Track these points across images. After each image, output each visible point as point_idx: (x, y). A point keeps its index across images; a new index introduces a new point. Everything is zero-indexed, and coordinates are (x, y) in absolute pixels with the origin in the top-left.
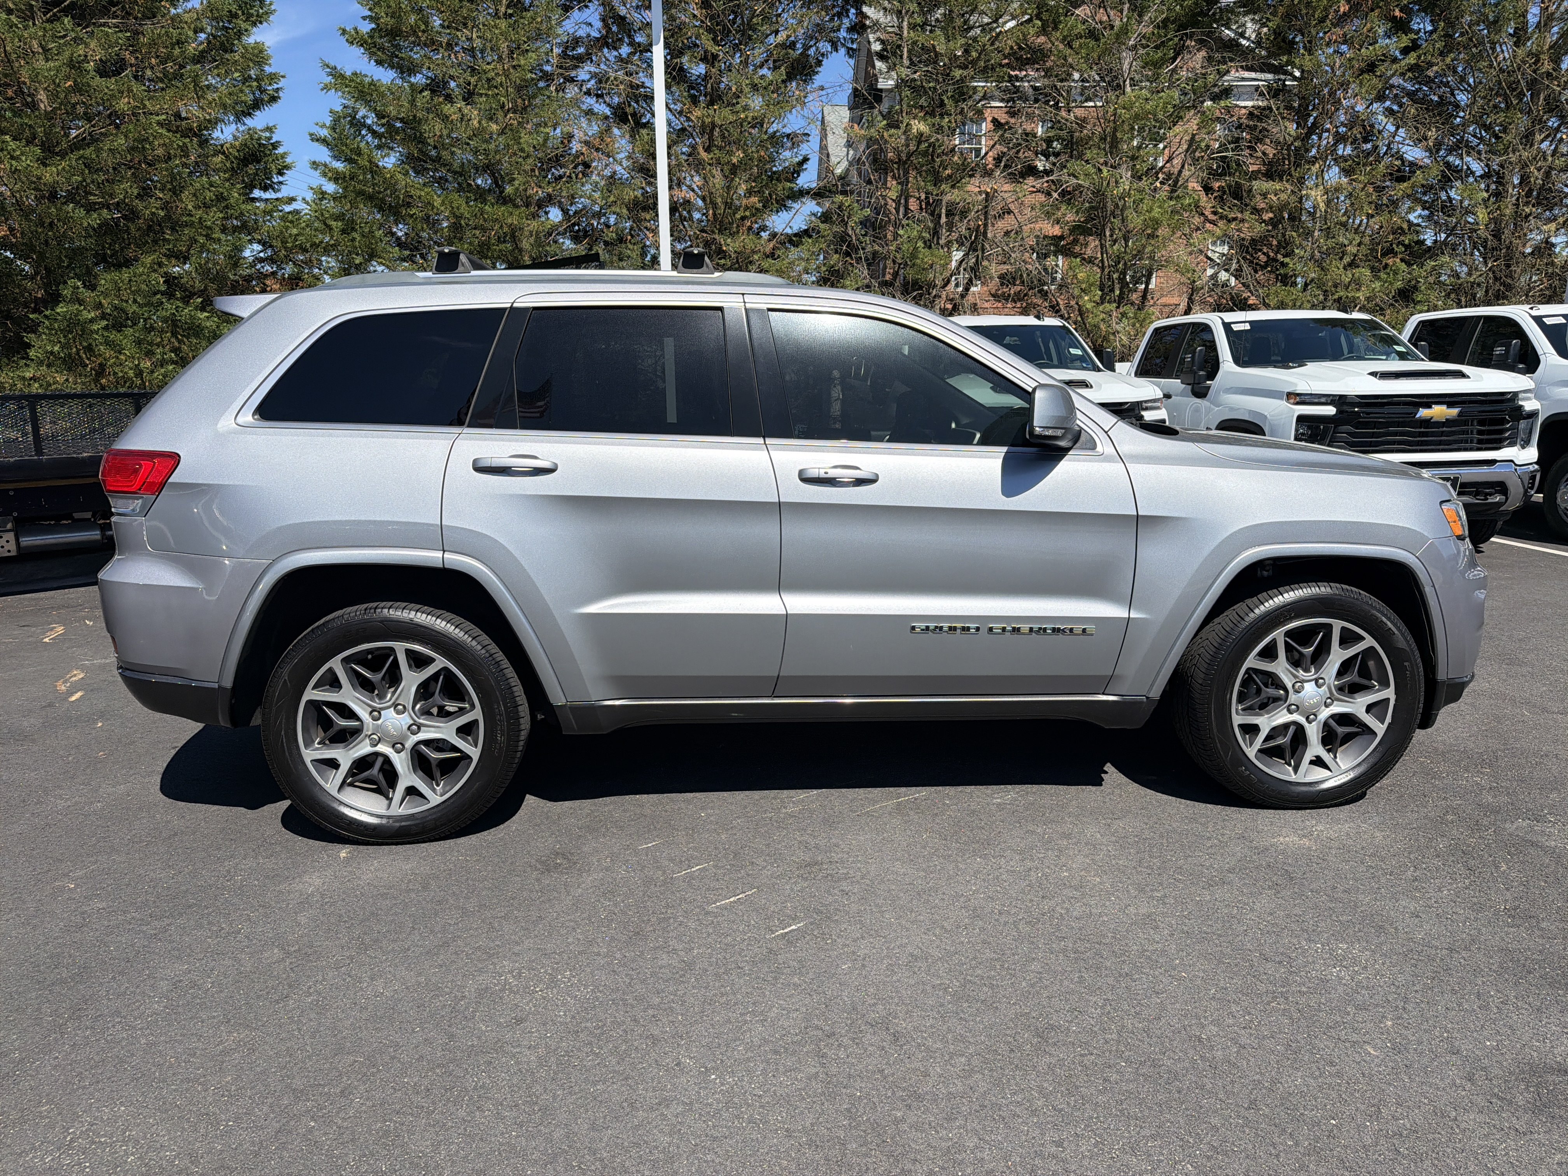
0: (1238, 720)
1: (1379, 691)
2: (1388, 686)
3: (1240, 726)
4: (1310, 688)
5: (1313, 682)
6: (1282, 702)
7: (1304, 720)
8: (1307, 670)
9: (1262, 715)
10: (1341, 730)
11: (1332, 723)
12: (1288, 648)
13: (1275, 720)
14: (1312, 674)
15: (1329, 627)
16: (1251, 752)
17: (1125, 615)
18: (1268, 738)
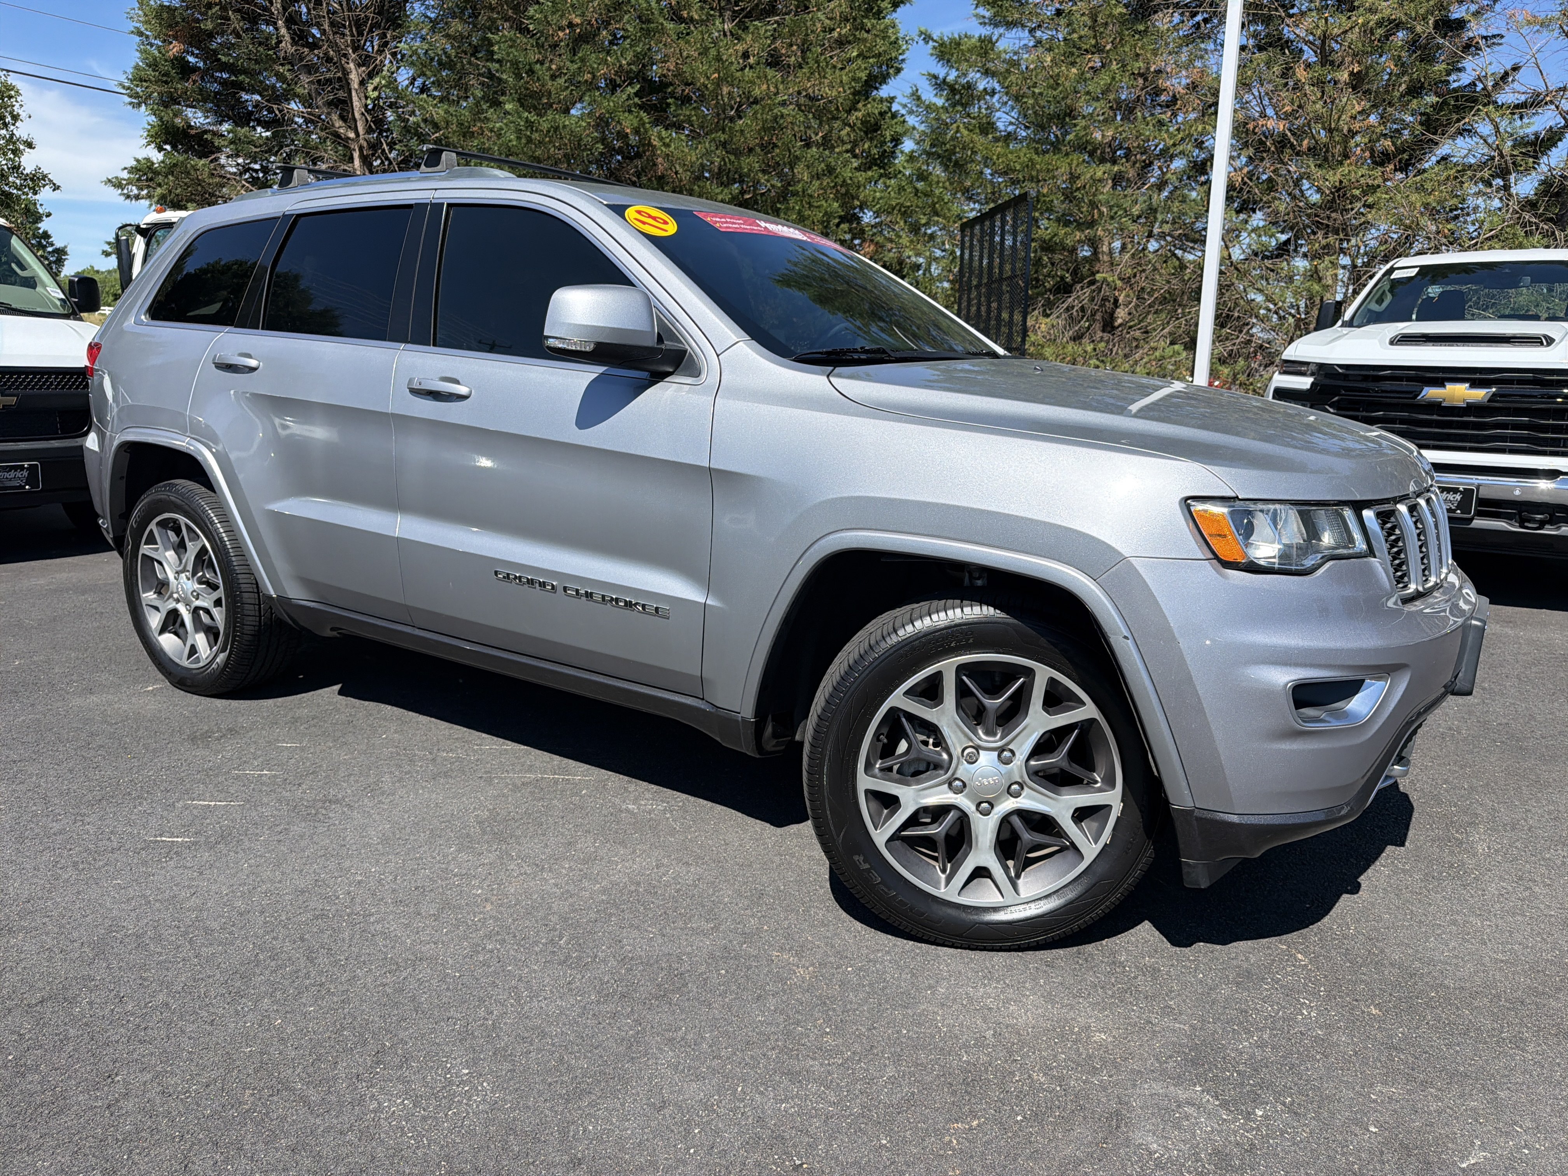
0: (865, 782)
1: (1100, 790)
2: (1113, 785)
3: (868, 792)
4: (987, 759)
5: (996, 753)
6: (942, 772)
7: (973, 808)
8: (989, 732)
9: (908, 784)
10: (1027, 836)
11: (1016, 821)
12: (962, 692)
13: (924, 798)
14: (996, 741)
15: (1029, 673)
16: (880, 836)
17: (702, 600)
18: (913, 821)
